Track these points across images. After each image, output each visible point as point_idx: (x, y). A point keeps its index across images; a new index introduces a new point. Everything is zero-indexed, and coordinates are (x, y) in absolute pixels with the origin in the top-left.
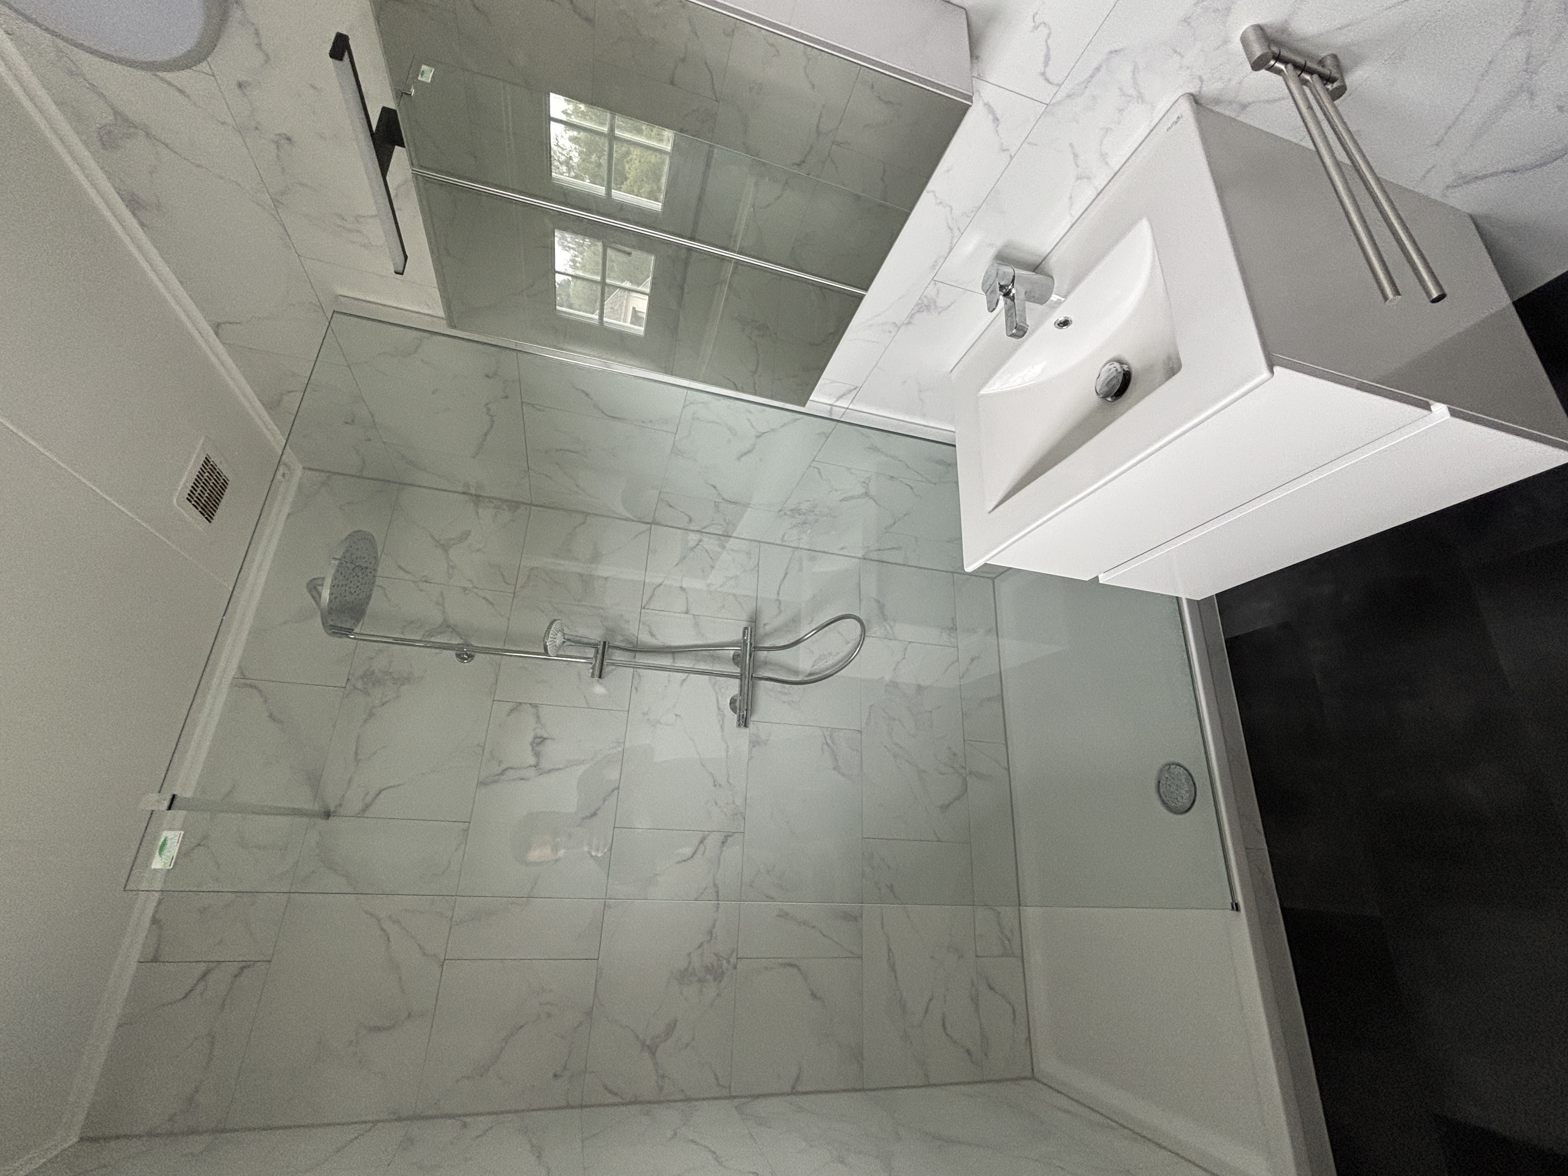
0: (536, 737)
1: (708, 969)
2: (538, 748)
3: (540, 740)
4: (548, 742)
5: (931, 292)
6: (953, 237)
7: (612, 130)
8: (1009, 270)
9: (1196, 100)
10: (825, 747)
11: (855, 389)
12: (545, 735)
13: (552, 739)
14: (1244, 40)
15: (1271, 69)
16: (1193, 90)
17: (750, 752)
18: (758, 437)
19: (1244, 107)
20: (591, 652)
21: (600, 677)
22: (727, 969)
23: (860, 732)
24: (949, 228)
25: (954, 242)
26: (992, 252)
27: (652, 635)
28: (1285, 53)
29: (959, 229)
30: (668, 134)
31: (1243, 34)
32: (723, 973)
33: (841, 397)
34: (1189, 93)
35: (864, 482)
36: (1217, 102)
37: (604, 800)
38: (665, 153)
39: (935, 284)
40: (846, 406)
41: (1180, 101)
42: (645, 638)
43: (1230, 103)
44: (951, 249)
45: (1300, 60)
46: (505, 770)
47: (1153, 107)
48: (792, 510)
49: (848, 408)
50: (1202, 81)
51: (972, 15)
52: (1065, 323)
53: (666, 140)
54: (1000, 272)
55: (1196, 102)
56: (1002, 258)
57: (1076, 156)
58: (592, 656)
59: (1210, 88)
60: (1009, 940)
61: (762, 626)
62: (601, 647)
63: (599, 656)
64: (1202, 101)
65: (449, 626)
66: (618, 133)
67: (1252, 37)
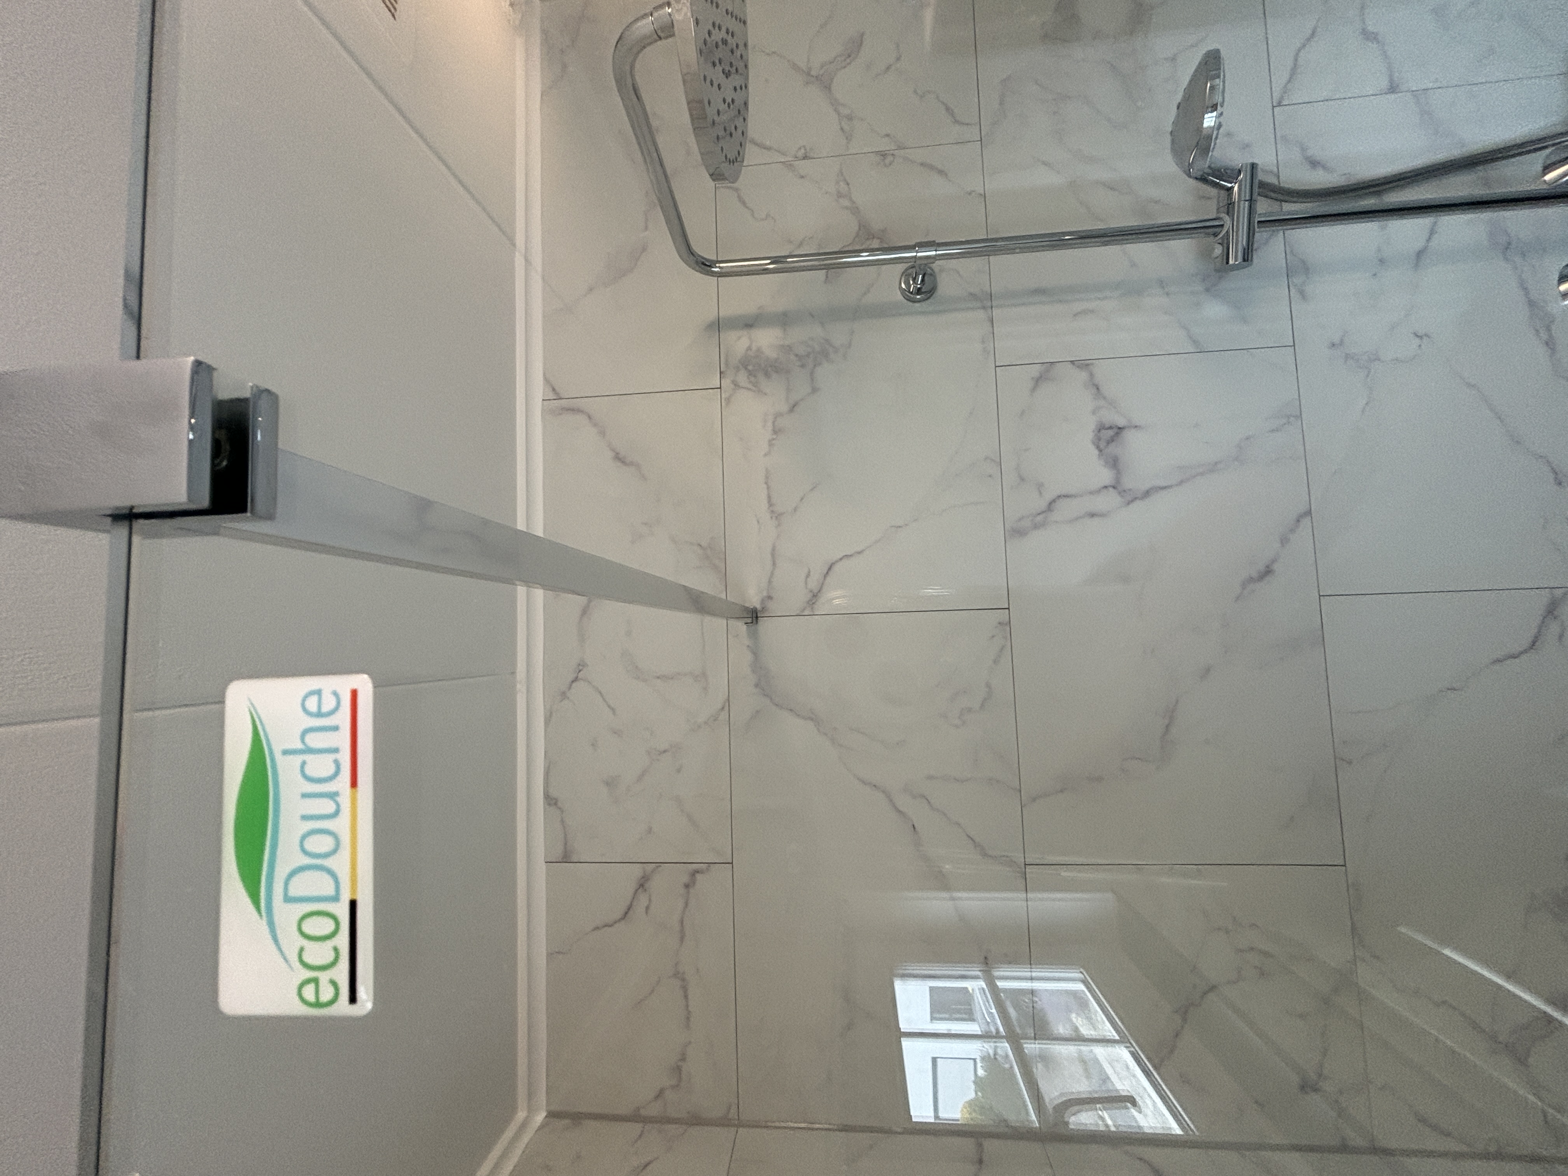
0: (1101, 428)
2: (1112, 449)
3: (1111, 433)
4: (1129, 436)
12: (1121, 422)
37: (1284, 541)
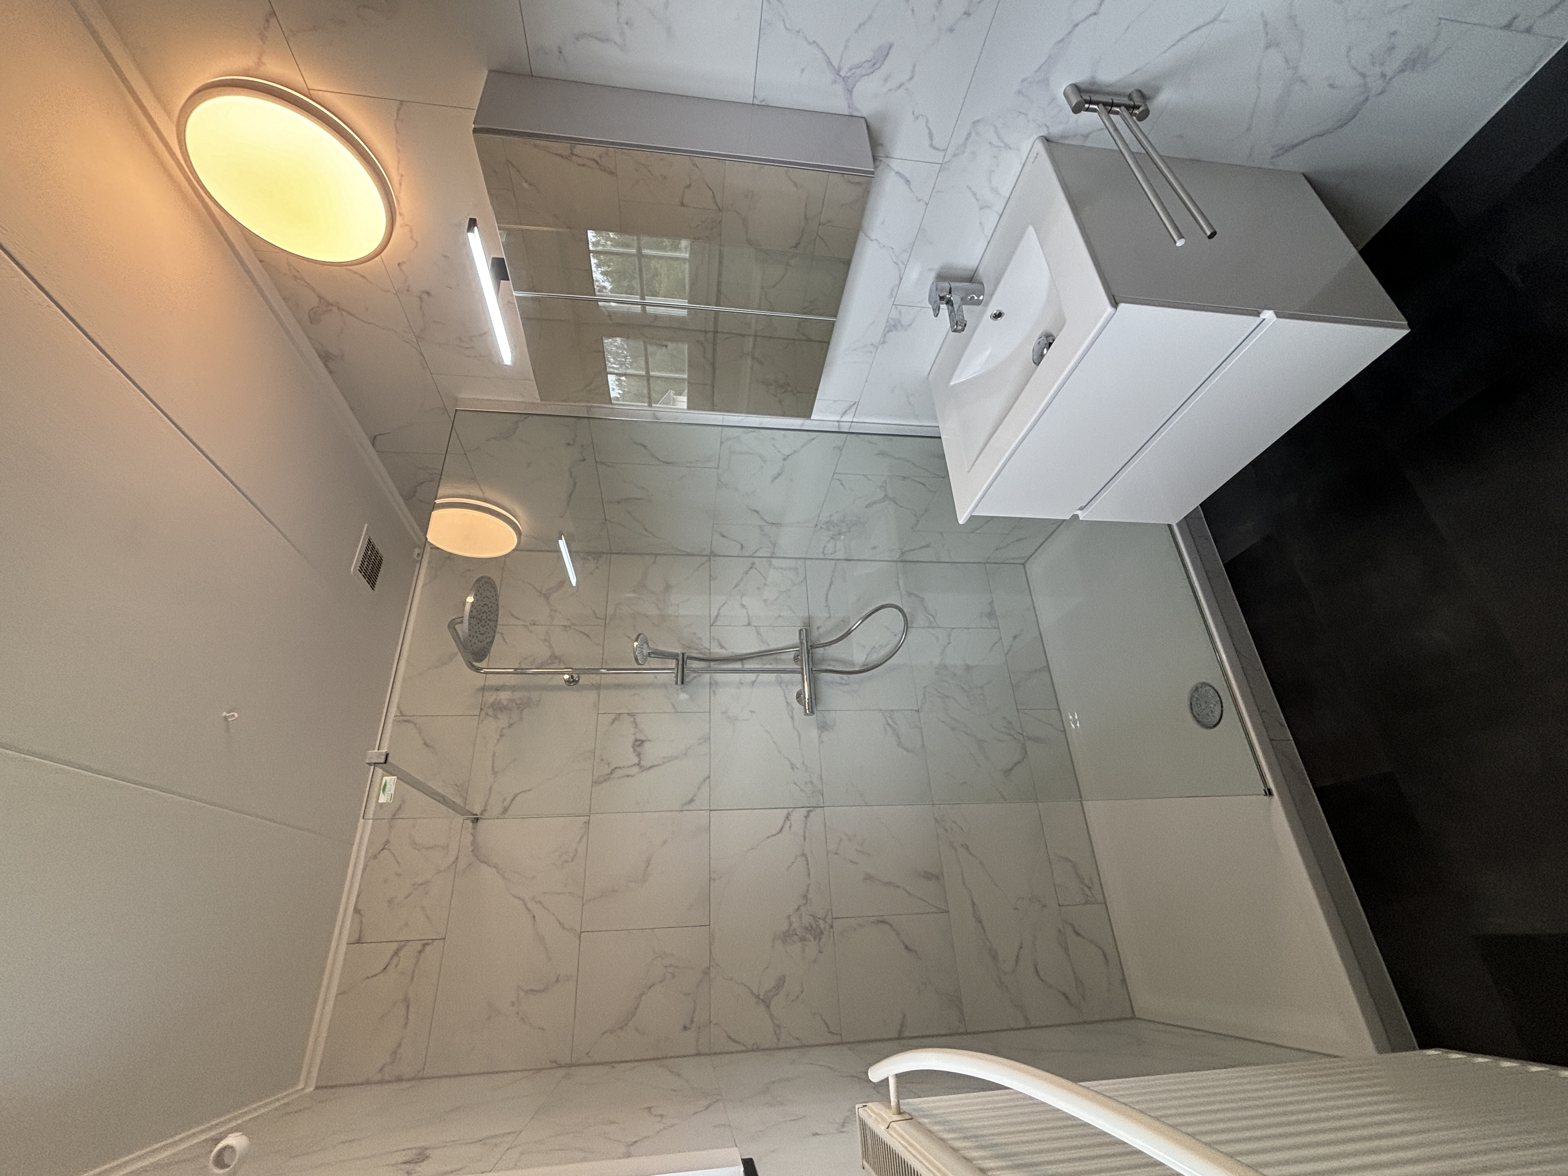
1: (809, 929)
5: (894, 314)
6: (900, 270)
7: (639, 250)
8: (946, 285)
9: (1047, 140)
10: (888, 728)
11: (855, 403)
12: (644, 739)
13: (649, 741)
14: (1065, 94)
15: (1088, 110)
16: (1043, 133)
17: (820, 737)
18: (784, 460)
19: (1086, 136)
20: (672, 664)
21: (683, 683)
22: (825, 928)
23: (918, 711)
24: (895, 263)
25: (902, 272)
26: (932, 276)
27: (722, 647)
28: (1095, 98)
29: (902, 262)
30: (684, 243)
31: (1065, 90)
32: (822, 933)
33: (845, 413)
34: (1042, 136)
35: (882, 486)
36: (1065, 137)
38: (684, 259)
39: (896, 308)
40: (851, 420)
41: (1036, 142)
42: (717, 651)
43: (1075, 136)
44: (901, 279)
45: (1108, 99)
46: (613, 770)
47: (1018, 150)
48: (827, 523)
49: (852, 422)
50: (1047, 127)
51: (869, 120)
52: (998, 315)
53: (684, 250)
54: (939, 287)
55: (1048, 140)
56: (941, 277)
57: (975, 195)
58: (674, 666)
59: (1055, 130)
60: (1089, 888)
61: (816, 628)
62: (680, 658)
63: (680, 667)
64: (1053, 139)
65: (556, 658)
66: (645, 251)
67: (1069, 92)
